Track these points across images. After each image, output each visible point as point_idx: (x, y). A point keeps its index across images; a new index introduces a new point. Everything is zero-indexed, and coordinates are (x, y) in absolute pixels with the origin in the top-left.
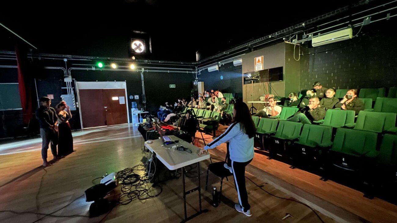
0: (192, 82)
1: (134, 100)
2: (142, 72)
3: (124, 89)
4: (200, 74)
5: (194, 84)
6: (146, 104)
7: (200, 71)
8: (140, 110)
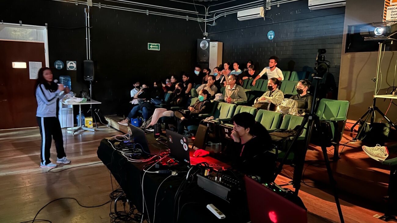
0: (197, 41)
1: (64, 72)
2: (86, 6)
3: (43, 44)
4: (214, 24)
5: (201, 45)
6: (93, 83)
7: (215, 18)
8: (80, 96)
